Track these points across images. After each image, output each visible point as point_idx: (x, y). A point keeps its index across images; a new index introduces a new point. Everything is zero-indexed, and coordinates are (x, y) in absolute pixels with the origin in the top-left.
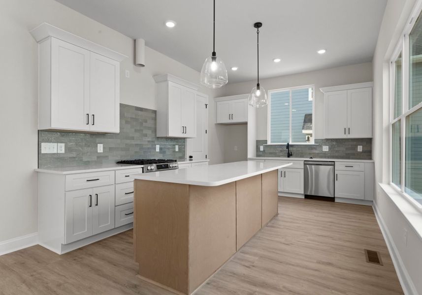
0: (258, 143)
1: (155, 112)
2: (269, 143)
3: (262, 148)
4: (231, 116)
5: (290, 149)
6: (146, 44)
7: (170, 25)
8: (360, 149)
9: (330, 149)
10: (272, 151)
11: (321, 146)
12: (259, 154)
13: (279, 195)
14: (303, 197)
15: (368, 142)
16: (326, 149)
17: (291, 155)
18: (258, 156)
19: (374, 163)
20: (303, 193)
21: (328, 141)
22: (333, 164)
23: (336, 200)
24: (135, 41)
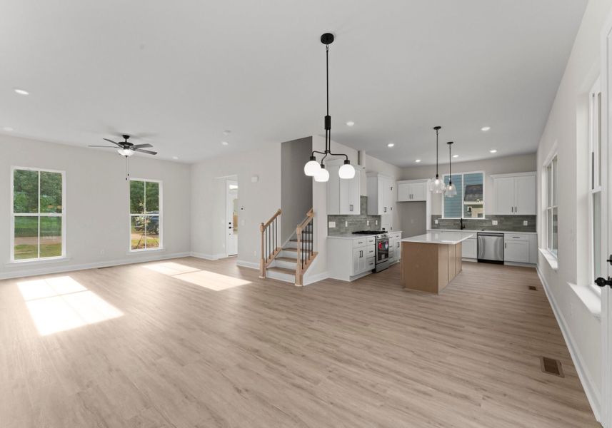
0: (433, 217)
1: (366, 197)
2: (443, 218)
3: (436, 222)
4: (411, 196)
5: (463, 223)
6: (366, 153)
7: (391, 145)
8: (525, 223)
9: (499, 223)
10: (446, 224)
11: (491, 221)
12: (434, 226)
13: (463, 260)
14: (476, 261)
15: (533, 219)
16: (495, 223)
17: (464, 227)
18: (432, 228)
19: (537, 235)
20: (476, 257)
21: (497, 217)
22: (502, 235)
23: (505, 264)
24: (359, 152)
